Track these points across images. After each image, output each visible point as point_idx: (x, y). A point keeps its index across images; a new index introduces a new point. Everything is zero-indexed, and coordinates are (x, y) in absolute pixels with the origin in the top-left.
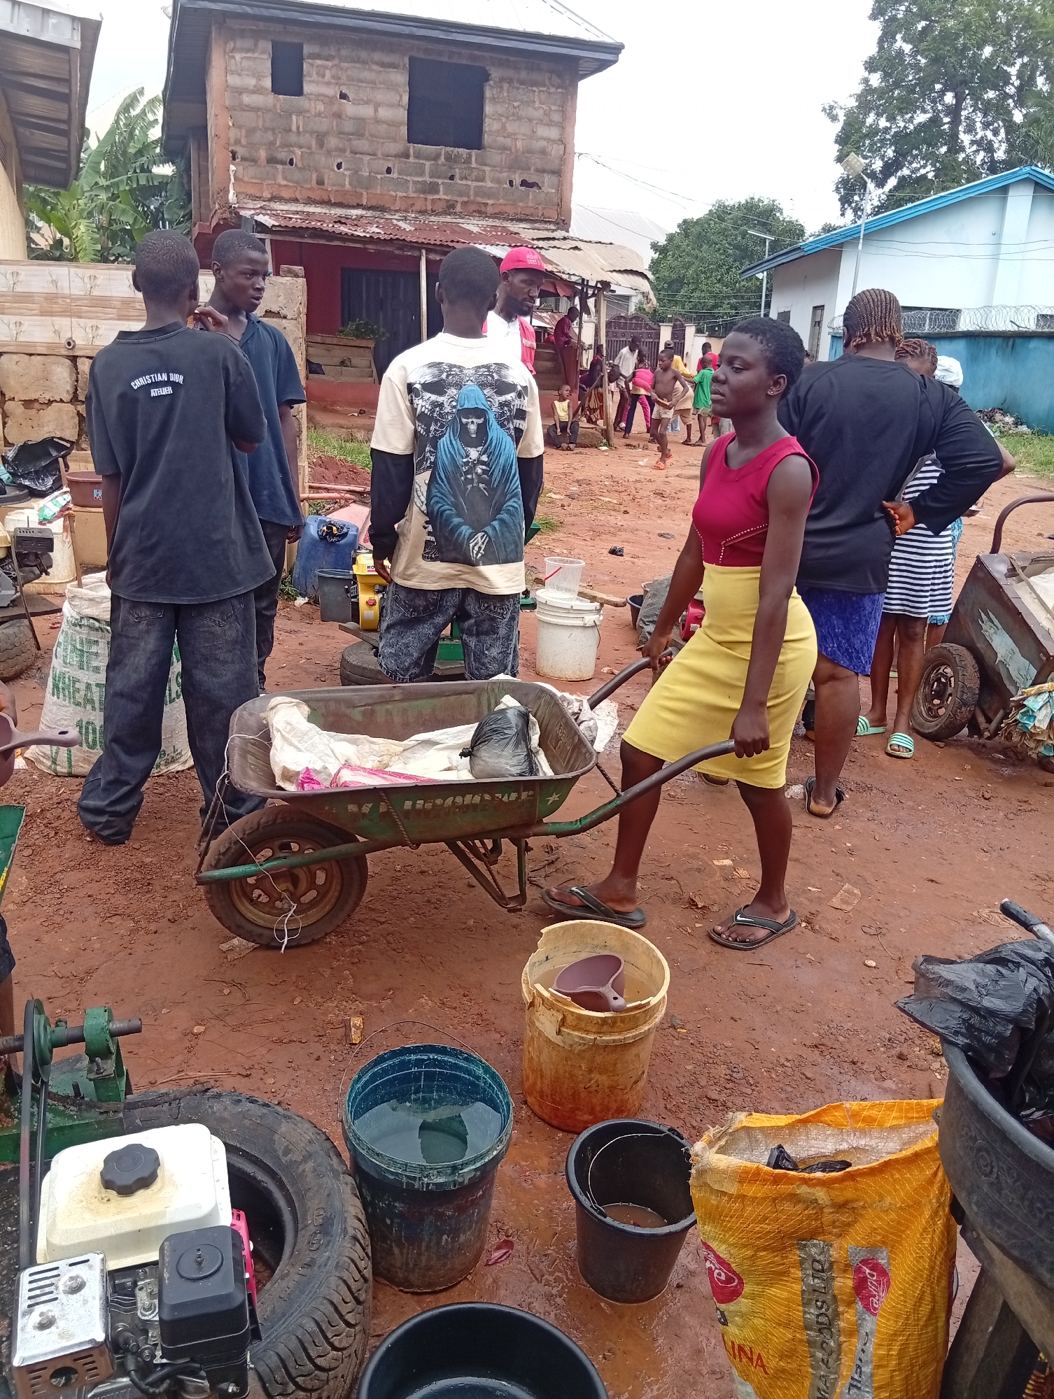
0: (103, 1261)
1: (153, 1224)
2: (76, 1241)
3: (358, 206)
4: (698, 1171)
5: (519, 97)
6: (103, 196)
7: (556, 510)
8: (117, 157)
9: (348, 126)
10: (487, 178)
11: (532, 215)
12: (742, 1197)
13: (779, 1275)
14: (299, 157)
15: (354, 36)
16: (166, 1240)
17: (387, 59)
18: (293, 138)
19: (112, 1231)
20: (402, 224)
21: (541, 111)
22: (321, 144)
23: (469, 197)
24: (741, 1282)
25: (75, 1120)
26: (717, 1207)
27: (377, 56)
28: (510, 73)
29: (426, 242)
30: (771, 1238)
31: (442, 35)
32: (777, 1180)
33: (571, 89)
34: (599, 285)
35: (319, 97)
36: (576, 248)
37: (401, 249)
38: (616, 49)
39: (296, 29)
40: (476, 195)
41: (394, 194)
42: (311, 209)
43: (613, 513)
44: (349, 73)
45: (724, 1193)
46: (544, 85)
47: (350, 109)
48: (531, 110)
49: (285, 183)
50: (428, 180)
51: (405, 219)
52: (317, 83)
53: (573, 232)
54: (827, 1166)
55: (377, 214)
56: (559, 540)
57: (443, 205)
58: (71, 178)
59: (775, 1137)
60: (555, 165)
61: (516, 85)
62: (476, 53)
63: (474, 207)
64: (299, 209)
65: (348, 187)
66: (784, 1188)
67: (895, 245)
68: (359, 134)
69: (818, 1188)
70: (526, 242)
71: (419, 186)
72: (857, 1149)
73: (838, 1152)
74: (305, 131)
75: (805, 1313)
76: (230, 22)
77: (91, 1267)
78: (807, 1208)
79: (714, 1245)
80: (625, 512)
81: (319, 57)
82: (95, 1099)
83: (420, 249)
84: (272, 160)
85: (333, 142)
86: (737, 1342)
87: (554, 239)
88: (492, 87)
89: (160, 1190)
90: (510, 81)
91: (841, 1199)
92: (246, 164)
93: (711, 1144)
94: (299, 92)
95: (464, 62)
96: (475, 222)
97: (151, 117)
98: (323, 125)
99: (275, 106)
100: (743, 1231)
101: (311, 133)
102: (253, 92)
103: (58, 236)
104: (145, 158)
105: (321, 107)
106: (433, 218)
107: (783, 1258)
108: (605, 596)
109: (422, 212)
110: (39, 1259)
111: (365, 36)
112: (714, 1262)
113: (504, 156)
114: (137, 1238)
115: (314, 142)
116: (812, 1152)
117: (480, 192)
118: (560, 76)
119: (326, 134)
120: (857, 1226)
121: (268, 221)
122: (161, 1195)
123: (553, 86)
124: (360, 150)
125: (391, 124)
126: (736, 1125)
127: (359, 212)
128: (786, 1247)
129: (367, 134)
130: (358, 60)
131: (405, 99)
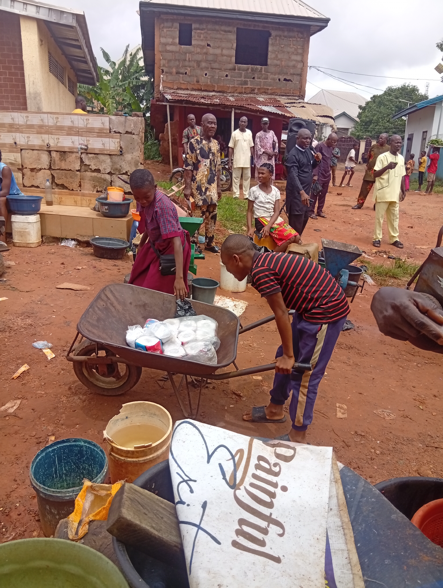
3: (214, 91)
5: (284, 43)
6: (120, 90)
9: (210, 58)
10: (269, 78)
11: (287, 93)
14: (189, 71)
15: (213, 20)
17: (227, 29)
18: (187, 63)
21: (293, 49)
22: (199, 66)
23: (260, 86)
27: (223, 28)
28: (280, 33)
29: (237, 105)
31: (250, 18)
33: (307, 39)
35: (198, 46)
36: (303, 107)
37: (224, 108)
38: (327, 21)
39: (189, 18)
40: (264, 85)
41: (228, 85)
42: (194, 93)
44: (211, 35)
46: (295, 37)
47: (211, 50)
48: (289, 48)
49: (183, 82)
50: (243, 79)
51: (233, 96)
52: (198, 40)
53: (306, 100)
55: (221, 94)
57: (250, 90)
60: (299, 72)
61: (283, 38)
62: (266, 25)
63: (263, 91)
64: (187, 93)
65: (209, 83)
68: (215, 61)
70: (282, 104)
71: (239, 82)
74: (192, 60)
76: (162, 16)
81: (199, 29)
83: (231, 108)
84: (178, 73)
85: (203, 64)
87: (295, 103)
88: (272, 39)
90: (280, 36)
92: (167, 74)
94: (190, 44)
95: (260, 29)
96: (263, 96)
98: (199, 57)
101: (194, 61)
102: (171, 45)
104: (138, 74)
105: (199, 50)
106: (245, 95)
109: (240, 93)
111: (218, 20)
113: (277, 68)
115: (195, 65)
117: (266, 84)
118: (302, 33)
119: (200, 61)
121: (169, 97)
123: (299, 38)
124: (215, 67)
125: (231, 57)
127: (213, 93)
129: (218, 61)
130: (215, 30)
131: (235, 45)
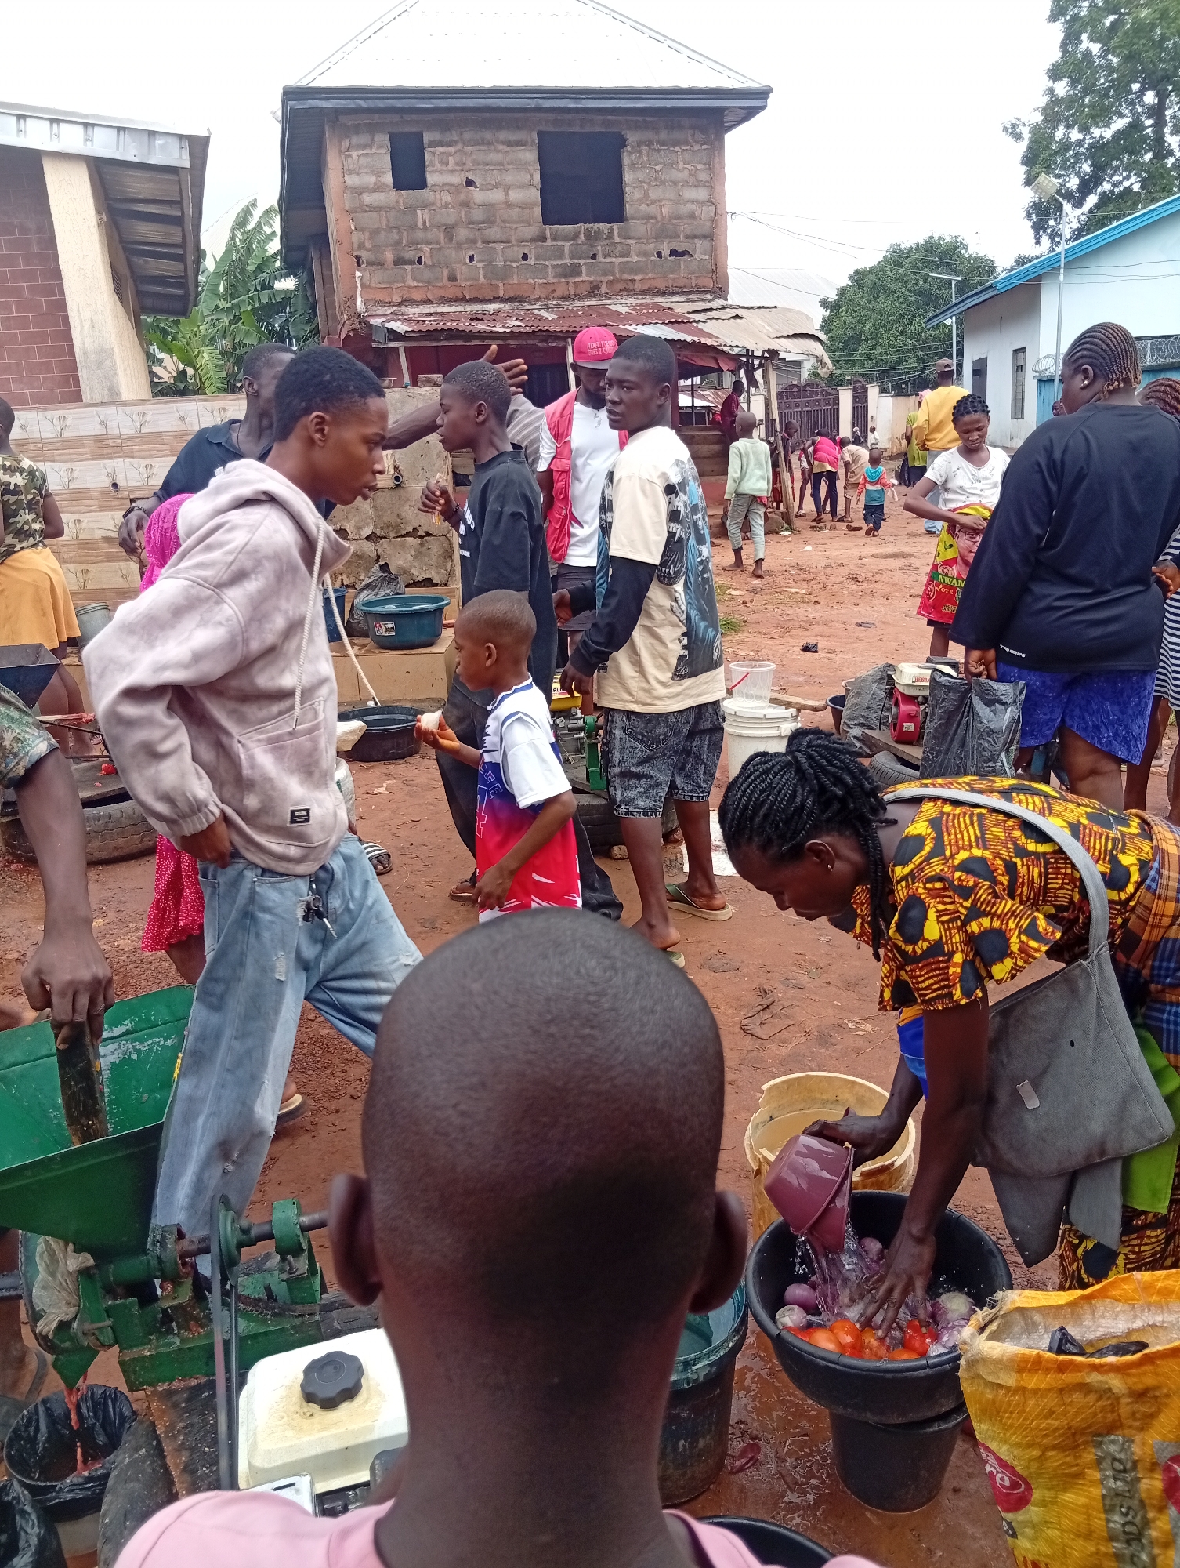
0: (312, 1483)
1: (361, 1440)
2: (279, 1462)
3: (495, 299)
4: (968, 1361)
5: (660, 160)
6: (225, 320)
7: (737, 608)
8: (235, 277)
9: (478, 215)
10: (632, 253)
11: (685, 287)
12: (1021, 1390)
13: (1073, 1478)
14: (427, 254)
15: (477, 117)
16: (377, 1457)
17: (513, 136)
18: (419, 234)
19: (318, 1450)
20: (544, 314)
21: (686, 173)
22: (450, 237)
23: (614, 275)
24: (1029, 1488)
25: (269, 1326)
26: (994, 1402)
27: (503, 135)
28: (649, 135)
29: (571, 329)
30: (1060, 1436)
31: (570, 104)
32: (1062, 1368)
33: (717, 143)
34: (766, 355)
35: (444, 187)
36: (737, 317)
37: (546, 341)
38: (763, 94)
39: (414, 117)
40: (622, 272)
41: (532, 281)
42: (445, 309)
43: (802, 605)
44: (474, 157)
45: (1000, 1386)
46: (687, 143)
47: (478, 196)
48: (674, 171)
49: (415, 284)
50: (568, 261)
51: (547, 307)
52: (441, 172)
53: (733, 298)
54: (1119, 1349)
55: (516, 305)
56: (743, 642)
57: (587, 287)
58: (191, 305)
59: (1055, 1317)
60: (706, 230)
61: (657, 147)
62: (610, 117)
63: (620, 286)
64: (432, 310)
65: (482, 279)
66: (1070, 1378)
67: (1103, 271)
68: (490, 222)
69: (1112, 1375)
70: (681, 316)
71: (559, 270)
72: (1153, 1326)
73: (1130, 1332)
74: (432, 226)
75: (1108, 1521)
76: (343, 119)
77: (297, 1491)
78: (1100, 1398)
79: (993, 1446)
80: (817, 603)
81: (441, 144)
82: (288, 1302)
83: (565, 338)
84: (399, 261)
85: (462, 233)
86: (1030, 1557)
87: (711, 310)
88: (630, 153)
89: (366, 1401)
90: (650, 144)
91: (1140, 1387)
92: (373, 268)
93: (982, 1329)
94: (423, 185)
95: (598, 129)
96: (623, 301)
97: (267, 230)
98: (450, 216)
99: (398, 202)
100: (1026, 1429)
101: (438, 227)
102: (374, 191)
103: (182, 366)
104: (265, 274)
105: (447, 198)
106: (576, 303)
107: (1076, 1458)
108: (802, 701)
109: (564, 298)
110: (242, 1483)
111: (487, 115)
112: (996, 1464)
113: (649, 226)
114: (345, 1457)
115: (442, 236)
116: (1100, 1332)
117: (626, 268)
118: (704, 131)
119: (454, 226)
120: (1162, 1418)
121: (399, 327)
122: (367, 1408)
123: (697, 143)
124: (492, 238)
125: (525, 206)
126: (1008, 1306)
127: (496, 306)
128: (1078, 1446)
129: (498, 220)
130: (483, 142)
131: (537, 177)
